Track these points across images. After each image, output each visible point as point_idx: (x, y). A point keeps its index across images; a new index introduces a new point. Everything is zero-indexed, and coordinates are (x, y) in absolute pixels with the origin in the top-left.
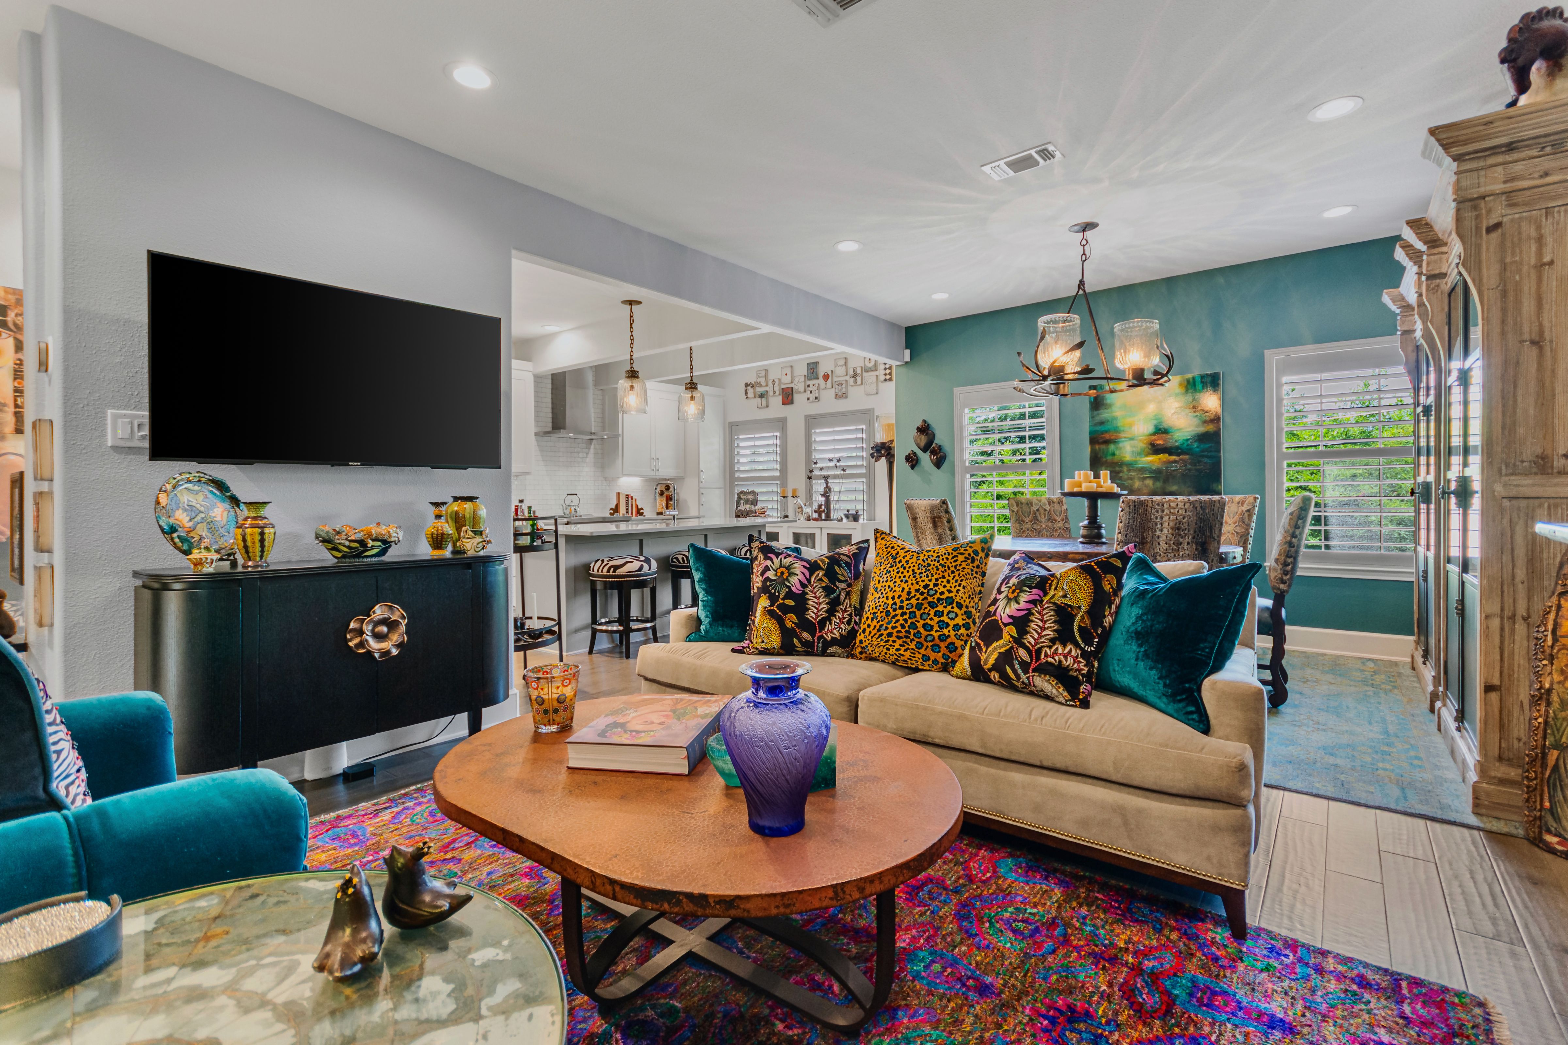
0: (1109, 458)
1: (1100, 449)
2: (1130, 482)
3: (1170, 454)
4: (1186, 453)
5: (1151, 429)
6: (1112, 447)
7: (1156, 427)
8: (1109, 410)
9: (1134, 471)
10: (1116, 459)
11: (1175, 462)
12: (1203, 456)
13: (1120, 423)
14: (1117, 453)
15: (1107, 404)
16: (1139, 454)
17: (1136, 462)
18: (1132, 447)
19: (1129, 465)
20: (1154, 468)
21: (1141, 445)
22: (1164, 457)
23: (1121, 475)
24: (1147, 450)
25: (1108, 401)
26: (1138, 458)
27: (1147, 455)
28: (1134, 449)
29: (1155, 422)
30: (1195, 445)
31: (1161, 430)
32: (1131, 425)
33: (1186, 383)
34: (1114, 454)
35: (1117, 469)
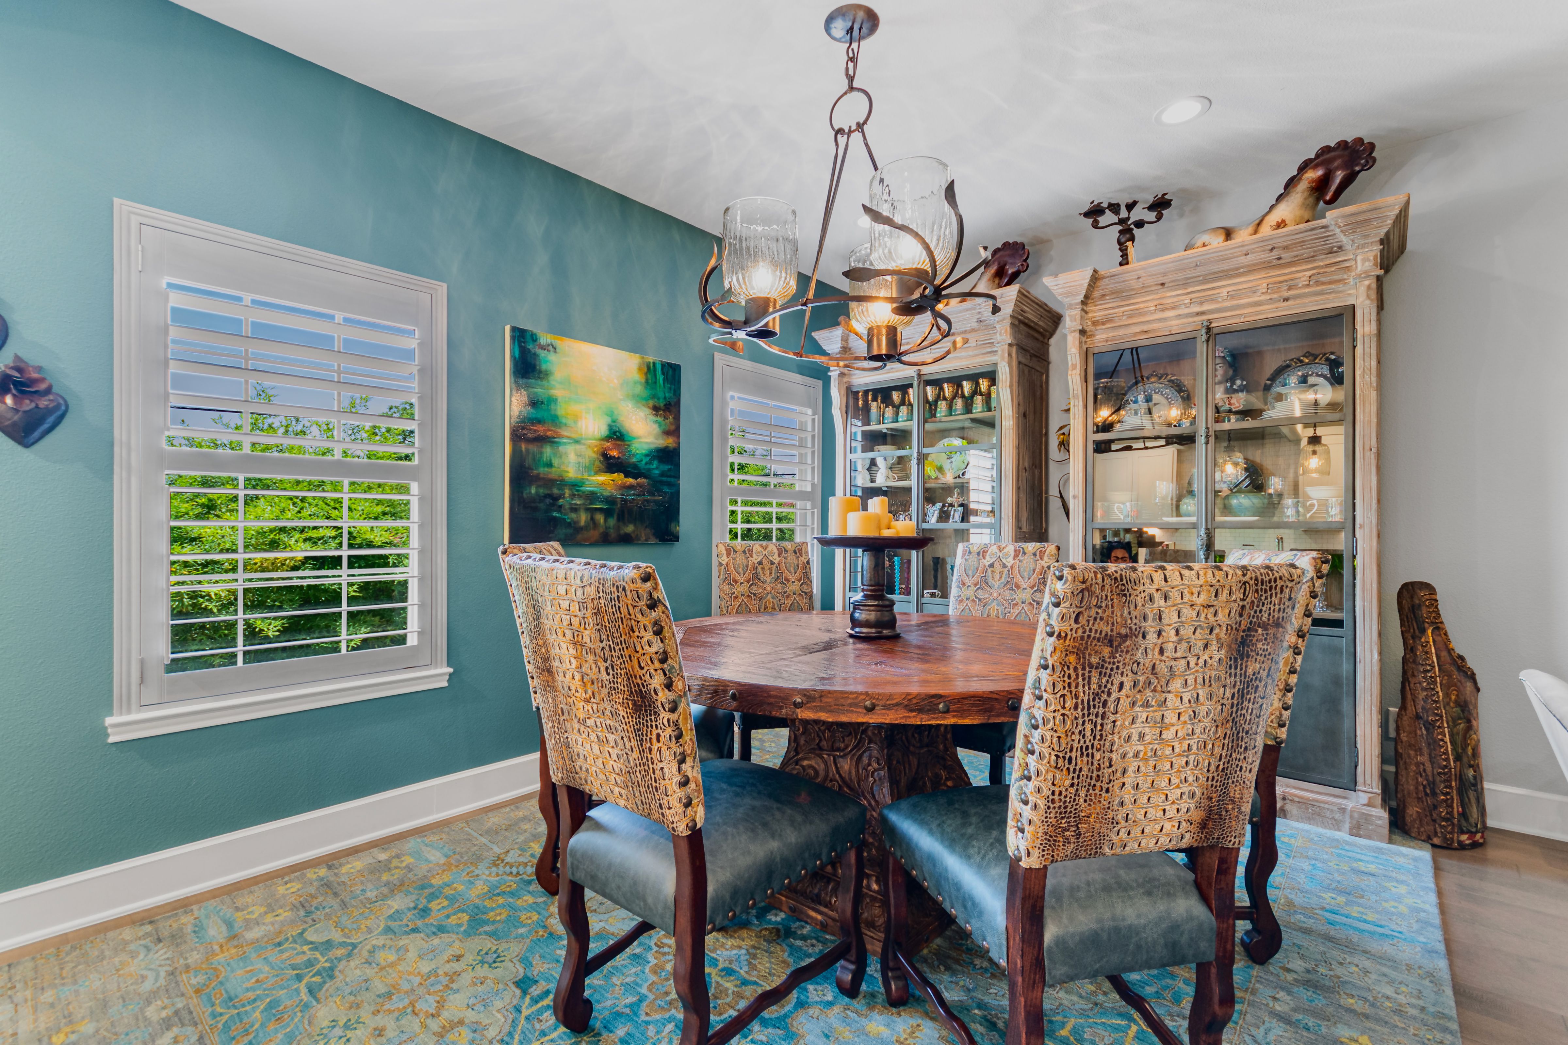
0: (542, 470)
1: (527, 451)
2: (573, 516)
3: (627, 475)
4: (645, 477)
5: (604, 431)
6: (548, 451)
7: (610, 427)
8: (544, 383)
9: (580, 496)
10: (553, 473)
11: (631, 487)
12: (662, 483)
13: (561, 410)
14: (555, 462)
15: (540, 372)
16: (587, 469)
17: (582, 483)
18: (579, 455)
19: (574, 485)
20: (606, 493)
21: (590, 454)
22: (619, 477)
23: (561, 502)
24: (597, 463)
25: (544, 367)
26: (586, 476)
27: (596, 473)
28: (580, 460)
29: (608, 420)
30: (655, 463)
31: (617, 436)
32: (577, 418)
33: (645, 369)
34: (550, 465)
35: (555, 491)
